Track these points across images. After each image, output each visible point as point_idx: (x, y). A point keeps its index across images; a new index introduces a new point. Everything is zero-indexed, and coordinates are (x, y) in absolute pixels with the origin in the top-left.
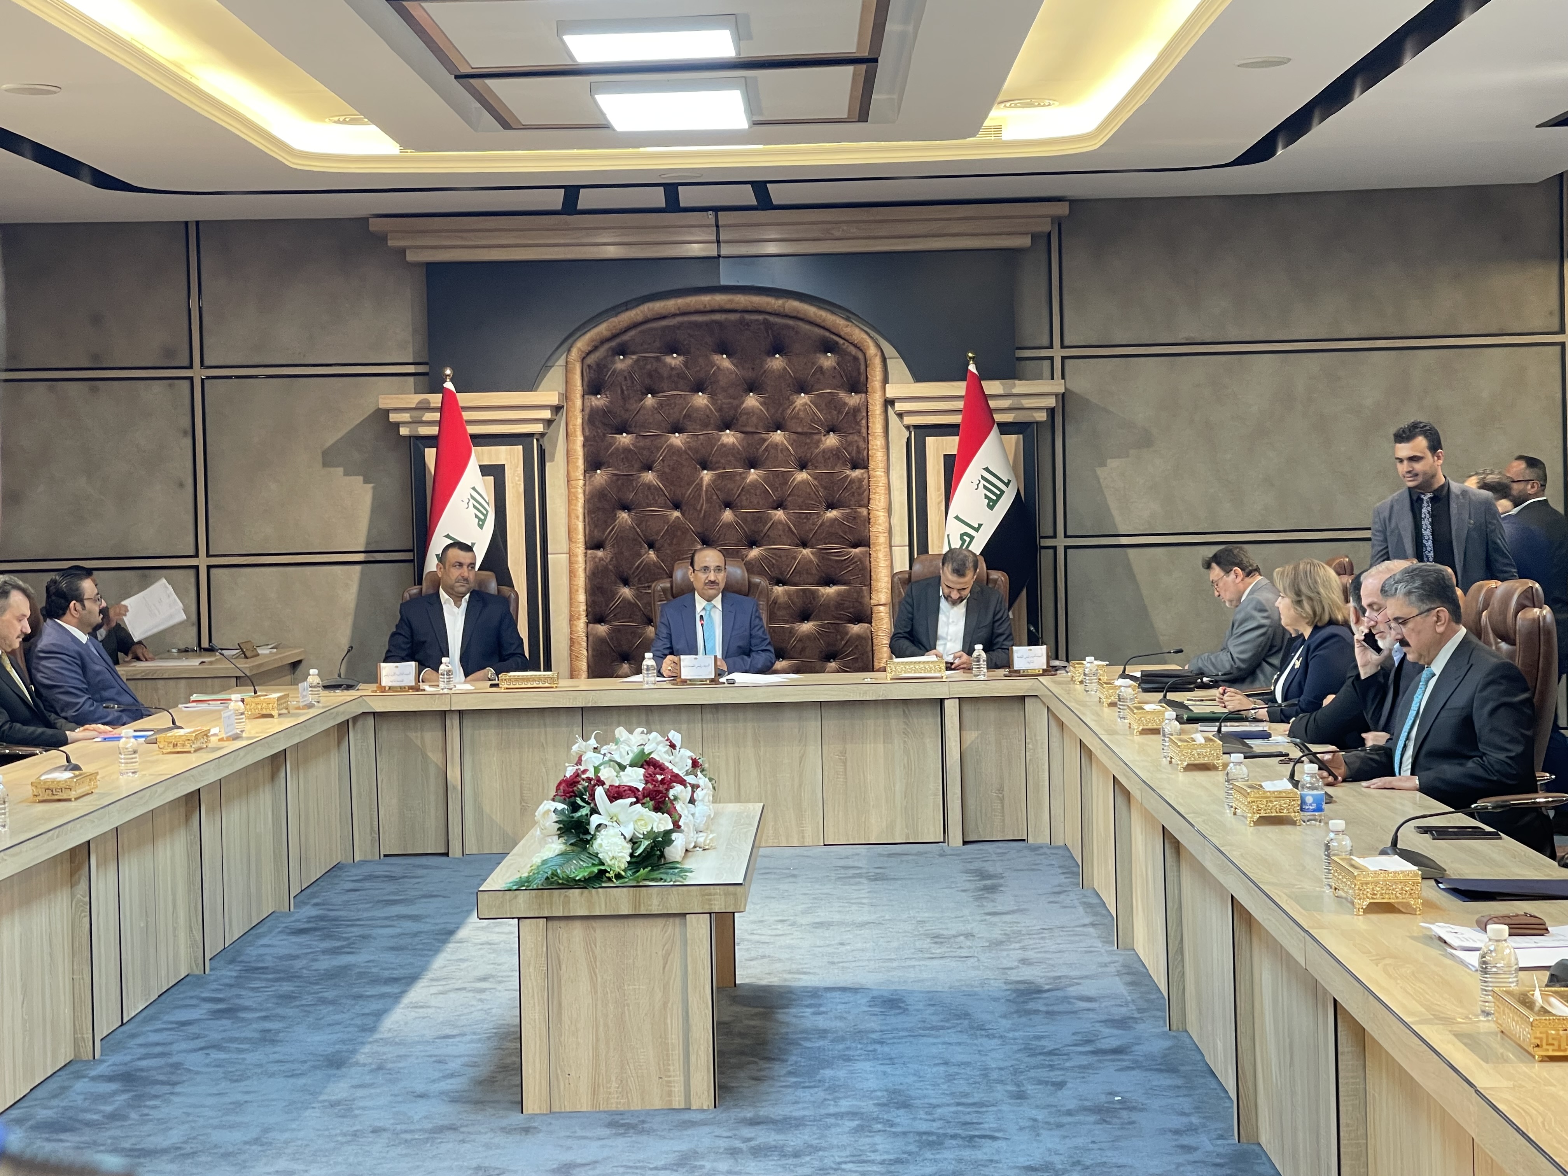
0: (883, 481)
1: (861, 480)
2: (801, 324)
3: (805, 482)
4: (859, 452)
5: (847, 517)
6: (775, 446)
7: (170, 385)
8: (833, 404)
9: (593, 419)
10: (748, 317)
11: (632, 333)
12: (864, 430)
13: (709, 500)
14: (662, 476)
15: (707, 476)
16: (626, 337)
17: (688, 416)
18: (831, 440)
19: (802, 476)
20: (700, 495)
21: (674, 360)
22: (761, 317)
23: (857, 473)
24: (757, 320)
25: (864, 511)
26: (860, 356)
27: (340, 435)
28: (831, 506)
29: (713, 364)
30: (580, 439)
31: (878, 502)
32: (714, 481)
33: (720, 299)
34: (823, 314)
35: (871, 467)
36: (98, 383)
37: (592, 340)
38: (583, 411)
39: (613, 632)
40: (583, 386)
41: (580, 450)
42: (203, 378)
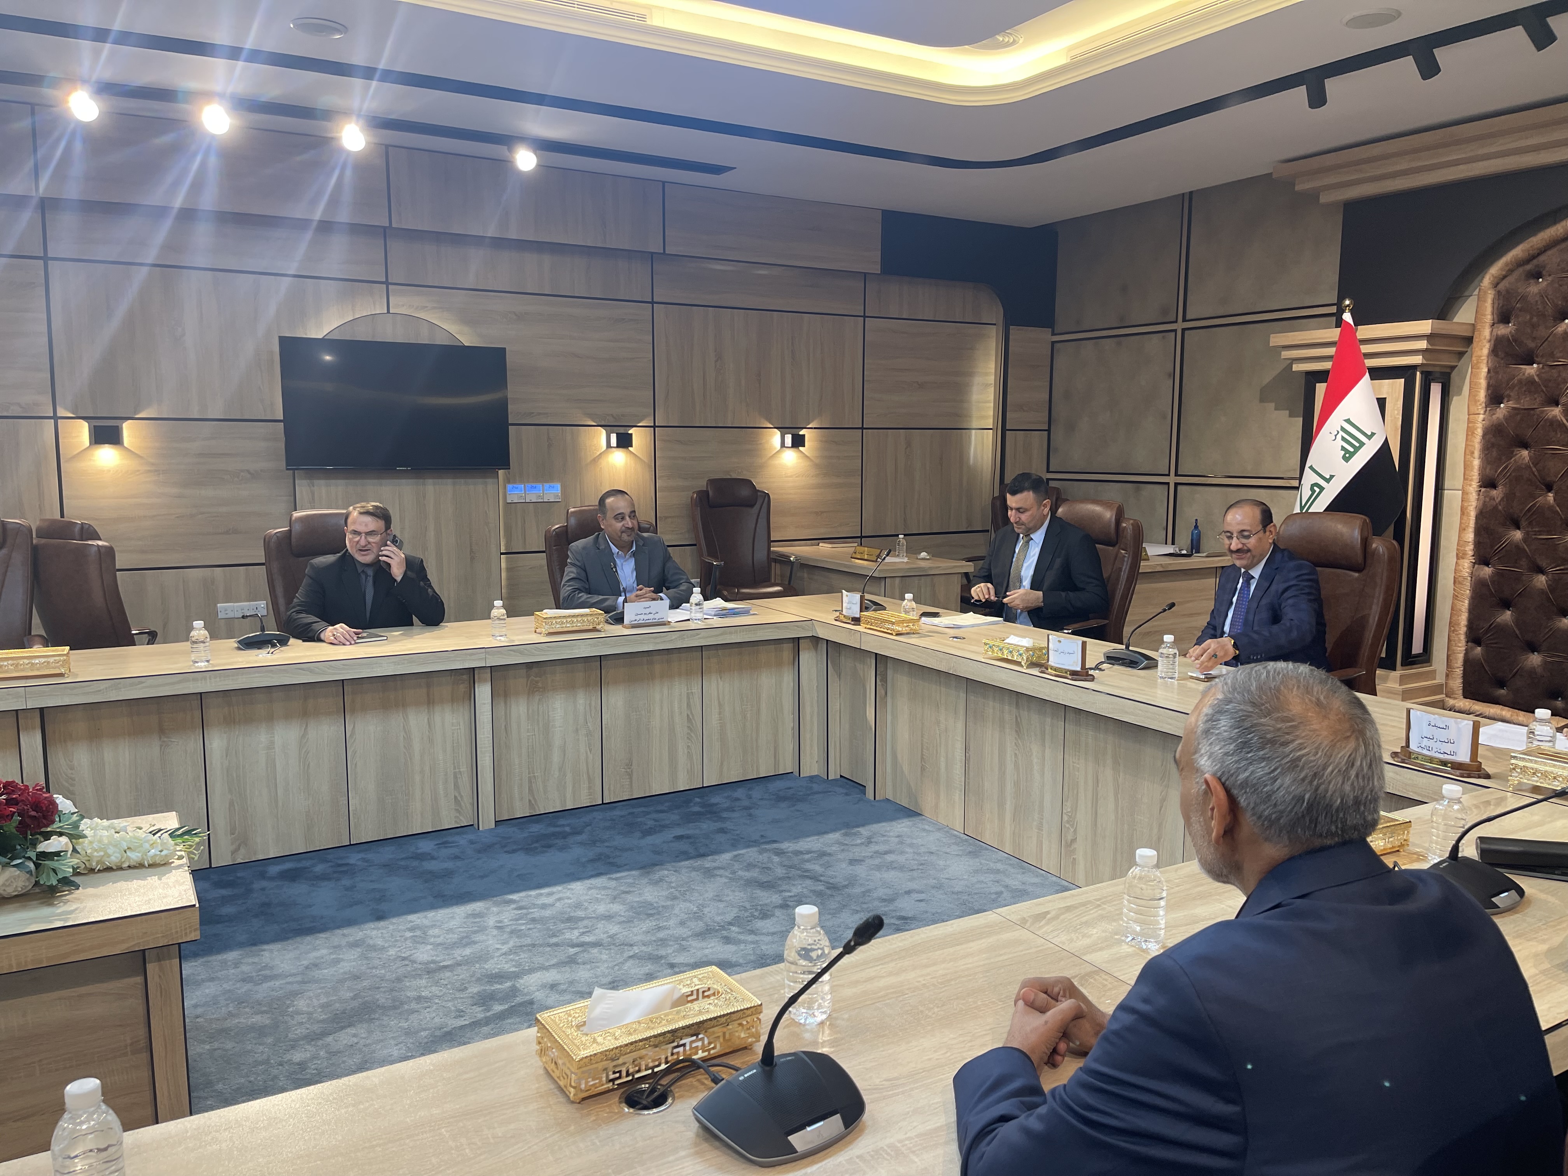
7: (1163, 337)
9: (1499, 348)
11: (1551, 252)
16: (1542, 258)
27: (1274, 374)
30: (1485, 370)
36: (1122, 338)
37: (1507, 264)
38: (1490, 341)
39: (1499, 575)
40: (1493, 314)
41: (1483, 383)
42: (1184, 330)
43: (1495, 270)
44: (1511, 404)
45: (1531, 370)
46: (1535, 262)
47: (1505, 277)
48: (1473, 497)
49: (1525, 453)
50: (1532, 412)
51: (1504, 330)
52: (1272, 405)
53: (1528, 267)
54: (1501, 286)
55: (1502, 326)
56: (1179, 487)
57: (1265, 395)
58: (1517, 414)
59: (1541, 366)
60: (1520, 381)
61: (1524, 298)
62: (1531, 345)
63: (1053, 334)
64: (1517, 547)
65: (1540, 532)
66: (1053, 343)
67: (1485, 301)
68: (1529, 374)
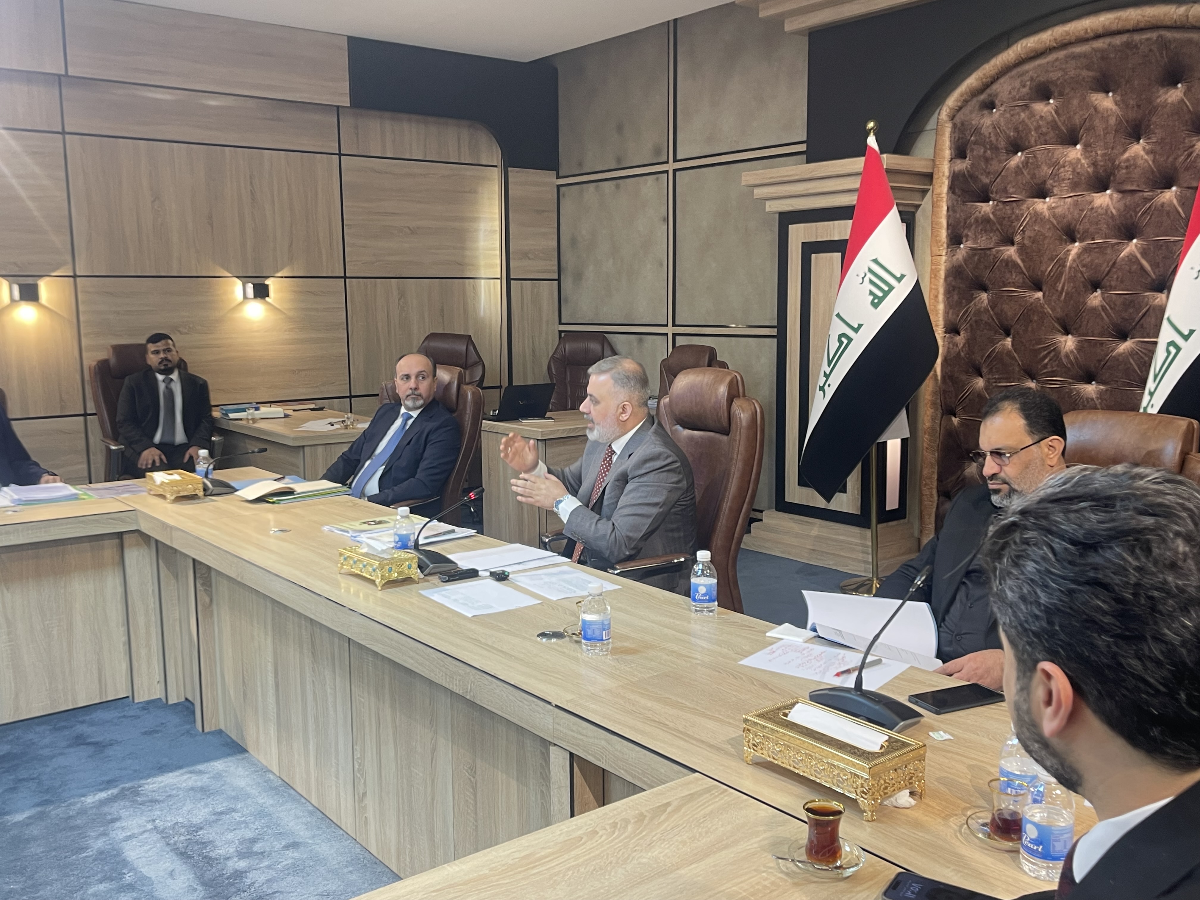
7: (656, 179)
9: (957, 185)
10: (1137, 36)
11: (1002, 81)
14: (1022, 250)
15: (1076, 248)
16: (996, 86)
20: (1061, 274)
24: (1148, 40)
30: (945, 208)
32: (1079, 255)
37: (962, 96)
38: (948, 178)
39: (964, 425)
40: (950, 149)
41: (944, 222)
42: (675, 171)
43: (952, 101)
45: (987, 208)
46: (988, 91)
47: (960, 109)
49: (984, 296)
50: (988, 252)
51: (962, 165)
53: (982, 97)
54: (957, 119)
55: (958, 161)
56: (676, 338)
58: (975, 255)
59: (995, 202)
60: (976, 220)
61: (977, 130)
62: (986, 180)
63: (559, 177)
64: (980, 396)
65: (1000, 380)
66: (559, 186)
67: (943, 135)
68: (985, 212)
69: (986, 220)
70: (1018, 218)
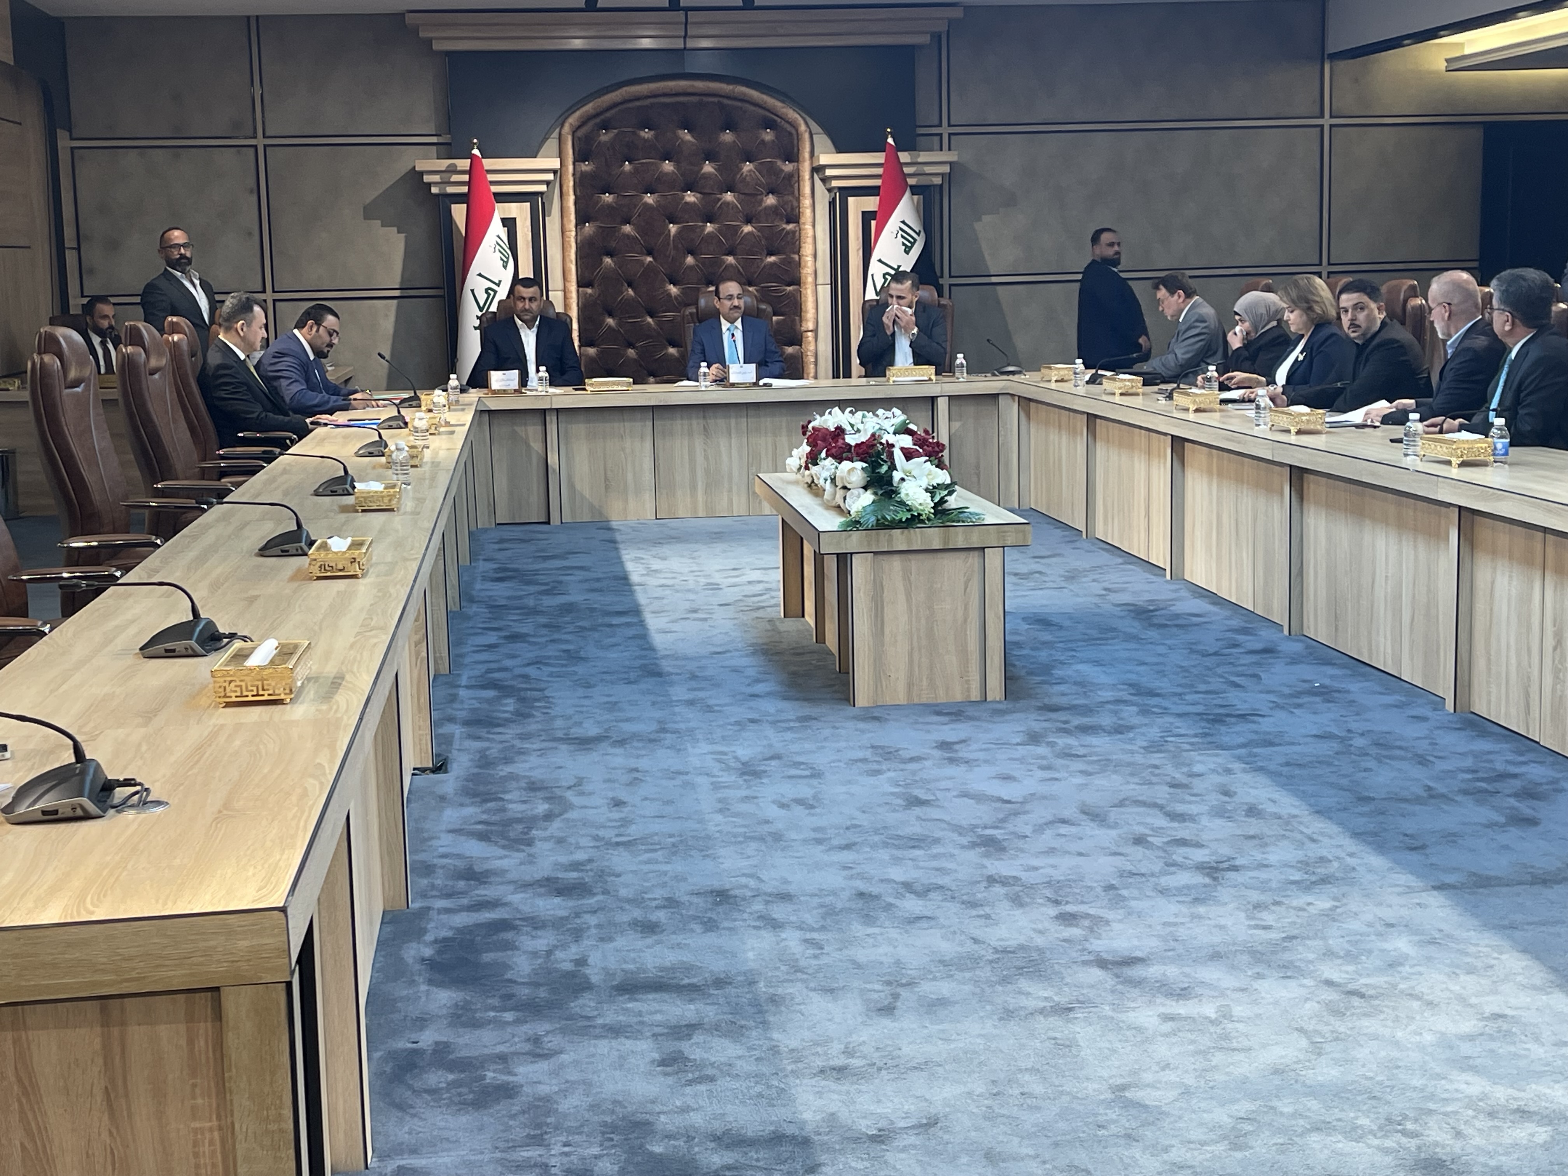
0: (810, 232)
1: (794, 232)
2: (747, 106)
3: (749, 233)
4: (792, 209)
5: (783, 261)
6: (727, 204)
7: (239, 152)
8: (771, 170)
9: (581, 181)
10: (705, 99)
11: (613, 111)
12: (796, 192)
13: (676, 248)
14: (637, 228)
15: (673, 228)
16: (608, 114)
17: (658, 179)
18: (771, 200)
19: (748, 229)
20: (668, 244)
21: (646, 134)
22: (716, 100)
23: (790, 227)
24: (713, 103)
25: (796, 257)
26: (794, 132)
27: (376, 194)
28: (771, 254)
29: (678, 138)
30: (571, 198)
31: (807, 249)
32: (679, 233)
33: (683, 84)
34: (765, 97)
35: (802, 220)
36: (180, 150)
37: (581, 117)
38: (573, 175)
39: (601, 353)
40: (574, 154)
41: (571, 206)
42: (265, 146)
43: (573, 120)
44: (598, 224)
45: (608, 198)
46: (602, 117)
47: (579, 127)
48: (574, 295)
49: (608, 260)
50: (612, 229)
51: (586, 167)
52: (379, 222)
53: (598, 120)
54: (580, 133)
55: (583, 164)
56: (277, 304)
57: (369, 213)
58: (600, 232)
60: (601, 206)
61: (596, 143)
63: (72, 139)
64: (613, 330)
65: (630, 318)
66: (72, 149)
67: (566, 144)
69: (609, 206)
70: (635, 206)
